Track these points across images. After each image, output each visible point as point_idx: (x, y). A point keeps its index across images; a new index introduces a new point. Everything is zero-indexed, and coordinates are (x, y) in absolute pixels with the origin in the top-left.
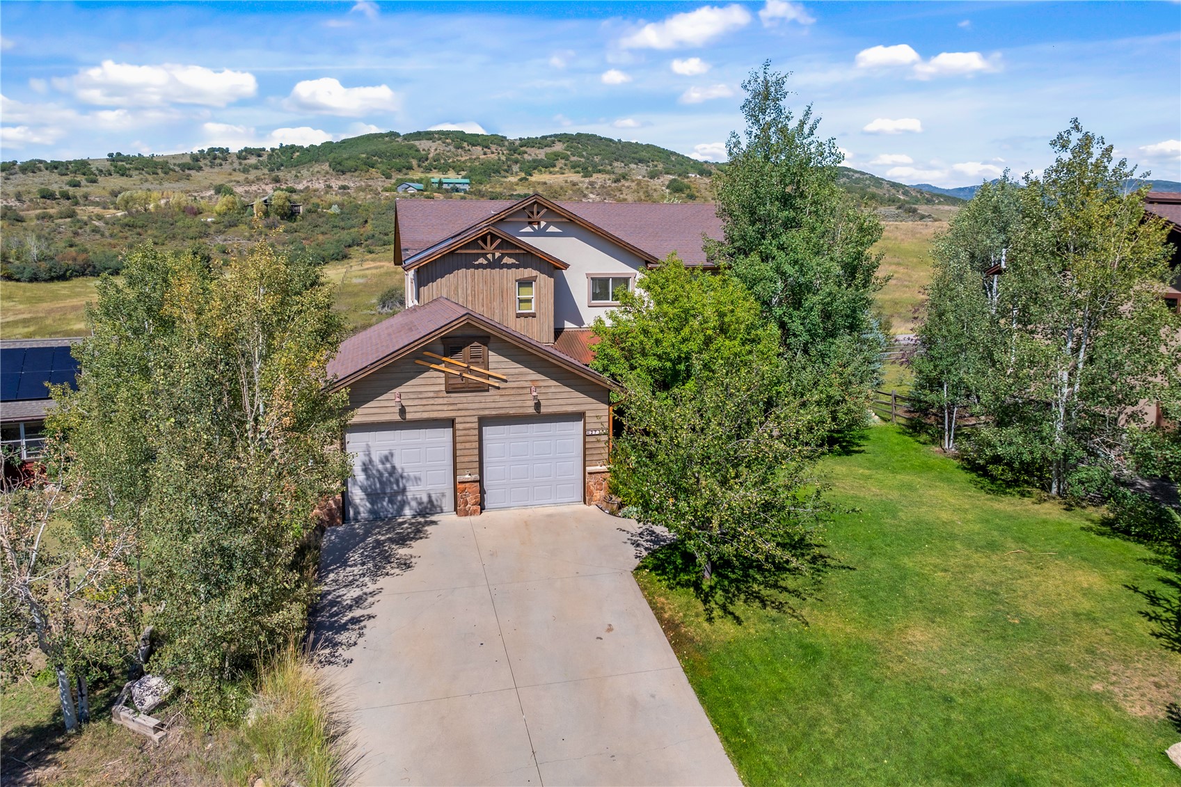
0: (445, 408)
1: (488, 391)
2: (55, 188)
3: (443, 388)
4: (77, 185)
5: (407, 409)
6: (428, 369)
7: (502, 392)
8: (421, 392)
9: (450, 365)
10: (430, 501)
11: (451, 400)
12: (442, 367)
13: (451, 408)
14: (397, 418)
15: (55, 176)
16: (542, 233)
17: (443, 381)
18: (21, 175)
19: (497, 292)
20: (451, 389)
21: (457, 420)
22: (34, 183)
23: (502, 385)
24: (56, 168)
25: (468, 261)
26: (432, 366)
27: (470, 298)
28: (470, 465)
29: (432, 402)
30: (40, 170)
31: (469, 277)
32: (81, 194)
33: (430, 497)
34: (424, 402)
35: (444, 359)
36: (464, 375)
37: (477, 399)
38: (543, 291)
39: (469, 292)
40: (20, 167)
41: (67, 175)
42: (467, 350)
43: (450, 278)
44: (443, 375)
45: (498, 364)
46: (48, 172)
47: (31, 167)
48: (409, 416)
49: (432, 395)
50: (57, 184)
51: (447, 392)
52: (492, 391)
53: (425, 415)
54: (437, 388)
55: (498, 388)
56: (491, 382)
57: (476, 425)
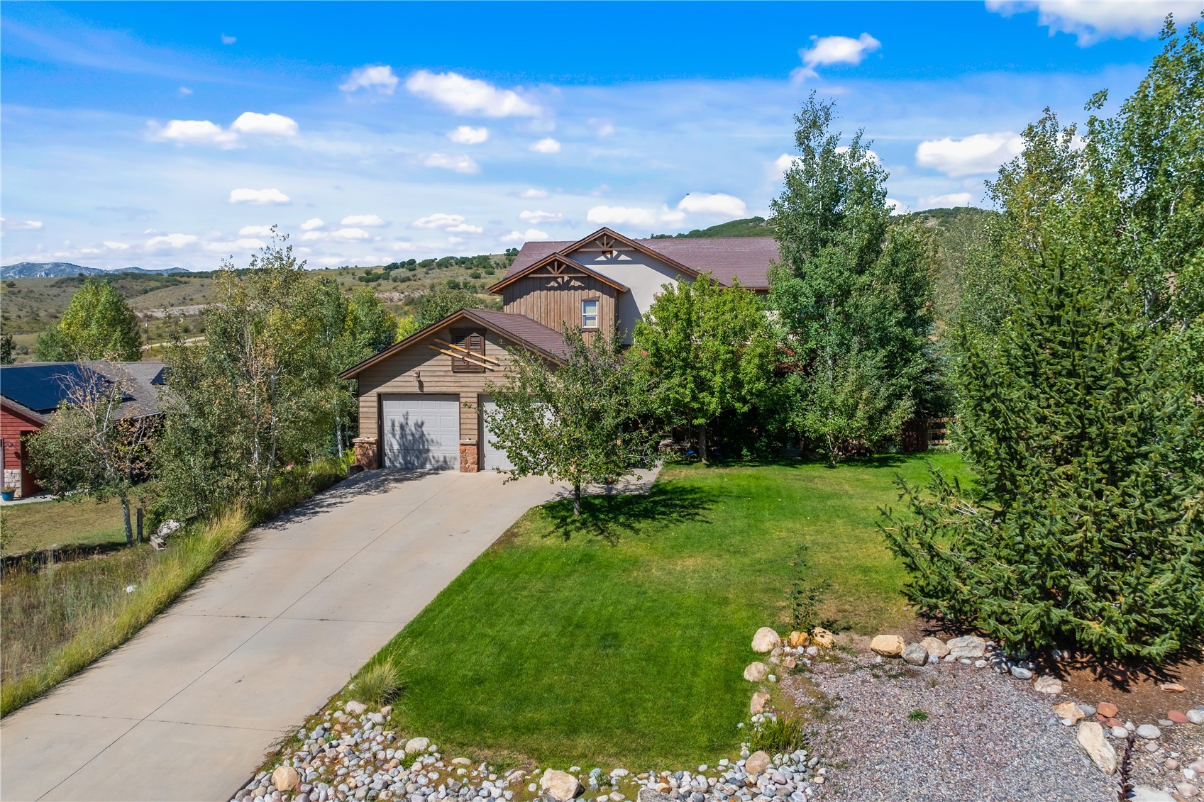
0: (452, 384)
1: (484, 372)
2: (461, 280)
3: (450, 368)
4: (477, 277)
5: (425, 384)
6: (440, 353)
7: (496, 374)
8: (435, 371)
9: (453, 351)
10: (445, 461)
11: (457, 379)
12: (449, 352)
13: (456, 385)
14: (417, 390)
15: (462, 270)
16: (614, 261)
17: (450, 363)
18: (437, 270)
19: (566, 310)
20: (456, 370)
21: (462, 395)
22: (444, 276)
23: (496, 368)
24: (464, 263)
25: (542, 285)
26: (442, 351)
27: (543, 315)
28: (471, 432)
29: (442, 379)
30: (452, 265)
31: (542, 297)
32: (479, 284)
33: (445, 457)
34: (436, 379)
35: (451, 345)
36: (466, 359)
37: (477, 379)
38: (606, 309)
39: (542, 310)
40: (437, 263)
41: (471, 268)
42: (467, 339)
43: (528, 298)
44: (450, 358)
45: (494, 352)
46: (457, 267)
47: (445, 263)
48: (426, 390)
49: (442, 373)
50: (462, 275)
51: (454, 372)
52: (488, 373)
53: (437, 390)
54: (446, 369)
55: (492, 370)
56: (488, 366)
57: (476, 400)
